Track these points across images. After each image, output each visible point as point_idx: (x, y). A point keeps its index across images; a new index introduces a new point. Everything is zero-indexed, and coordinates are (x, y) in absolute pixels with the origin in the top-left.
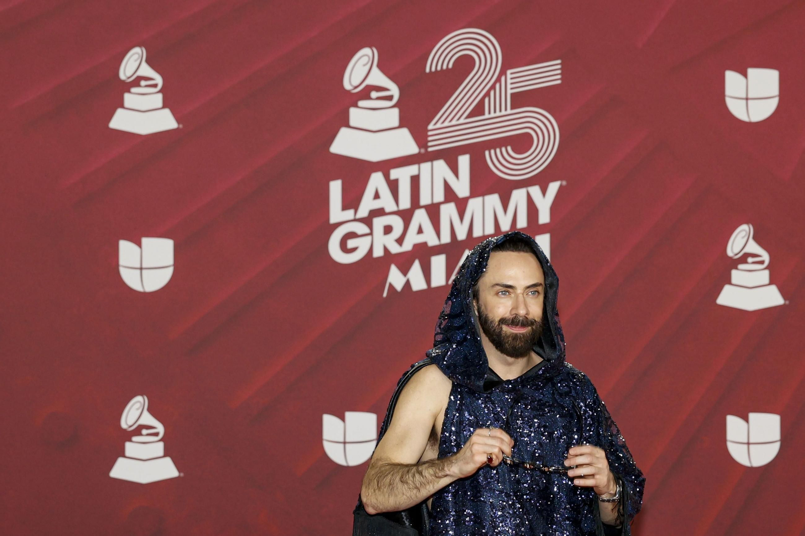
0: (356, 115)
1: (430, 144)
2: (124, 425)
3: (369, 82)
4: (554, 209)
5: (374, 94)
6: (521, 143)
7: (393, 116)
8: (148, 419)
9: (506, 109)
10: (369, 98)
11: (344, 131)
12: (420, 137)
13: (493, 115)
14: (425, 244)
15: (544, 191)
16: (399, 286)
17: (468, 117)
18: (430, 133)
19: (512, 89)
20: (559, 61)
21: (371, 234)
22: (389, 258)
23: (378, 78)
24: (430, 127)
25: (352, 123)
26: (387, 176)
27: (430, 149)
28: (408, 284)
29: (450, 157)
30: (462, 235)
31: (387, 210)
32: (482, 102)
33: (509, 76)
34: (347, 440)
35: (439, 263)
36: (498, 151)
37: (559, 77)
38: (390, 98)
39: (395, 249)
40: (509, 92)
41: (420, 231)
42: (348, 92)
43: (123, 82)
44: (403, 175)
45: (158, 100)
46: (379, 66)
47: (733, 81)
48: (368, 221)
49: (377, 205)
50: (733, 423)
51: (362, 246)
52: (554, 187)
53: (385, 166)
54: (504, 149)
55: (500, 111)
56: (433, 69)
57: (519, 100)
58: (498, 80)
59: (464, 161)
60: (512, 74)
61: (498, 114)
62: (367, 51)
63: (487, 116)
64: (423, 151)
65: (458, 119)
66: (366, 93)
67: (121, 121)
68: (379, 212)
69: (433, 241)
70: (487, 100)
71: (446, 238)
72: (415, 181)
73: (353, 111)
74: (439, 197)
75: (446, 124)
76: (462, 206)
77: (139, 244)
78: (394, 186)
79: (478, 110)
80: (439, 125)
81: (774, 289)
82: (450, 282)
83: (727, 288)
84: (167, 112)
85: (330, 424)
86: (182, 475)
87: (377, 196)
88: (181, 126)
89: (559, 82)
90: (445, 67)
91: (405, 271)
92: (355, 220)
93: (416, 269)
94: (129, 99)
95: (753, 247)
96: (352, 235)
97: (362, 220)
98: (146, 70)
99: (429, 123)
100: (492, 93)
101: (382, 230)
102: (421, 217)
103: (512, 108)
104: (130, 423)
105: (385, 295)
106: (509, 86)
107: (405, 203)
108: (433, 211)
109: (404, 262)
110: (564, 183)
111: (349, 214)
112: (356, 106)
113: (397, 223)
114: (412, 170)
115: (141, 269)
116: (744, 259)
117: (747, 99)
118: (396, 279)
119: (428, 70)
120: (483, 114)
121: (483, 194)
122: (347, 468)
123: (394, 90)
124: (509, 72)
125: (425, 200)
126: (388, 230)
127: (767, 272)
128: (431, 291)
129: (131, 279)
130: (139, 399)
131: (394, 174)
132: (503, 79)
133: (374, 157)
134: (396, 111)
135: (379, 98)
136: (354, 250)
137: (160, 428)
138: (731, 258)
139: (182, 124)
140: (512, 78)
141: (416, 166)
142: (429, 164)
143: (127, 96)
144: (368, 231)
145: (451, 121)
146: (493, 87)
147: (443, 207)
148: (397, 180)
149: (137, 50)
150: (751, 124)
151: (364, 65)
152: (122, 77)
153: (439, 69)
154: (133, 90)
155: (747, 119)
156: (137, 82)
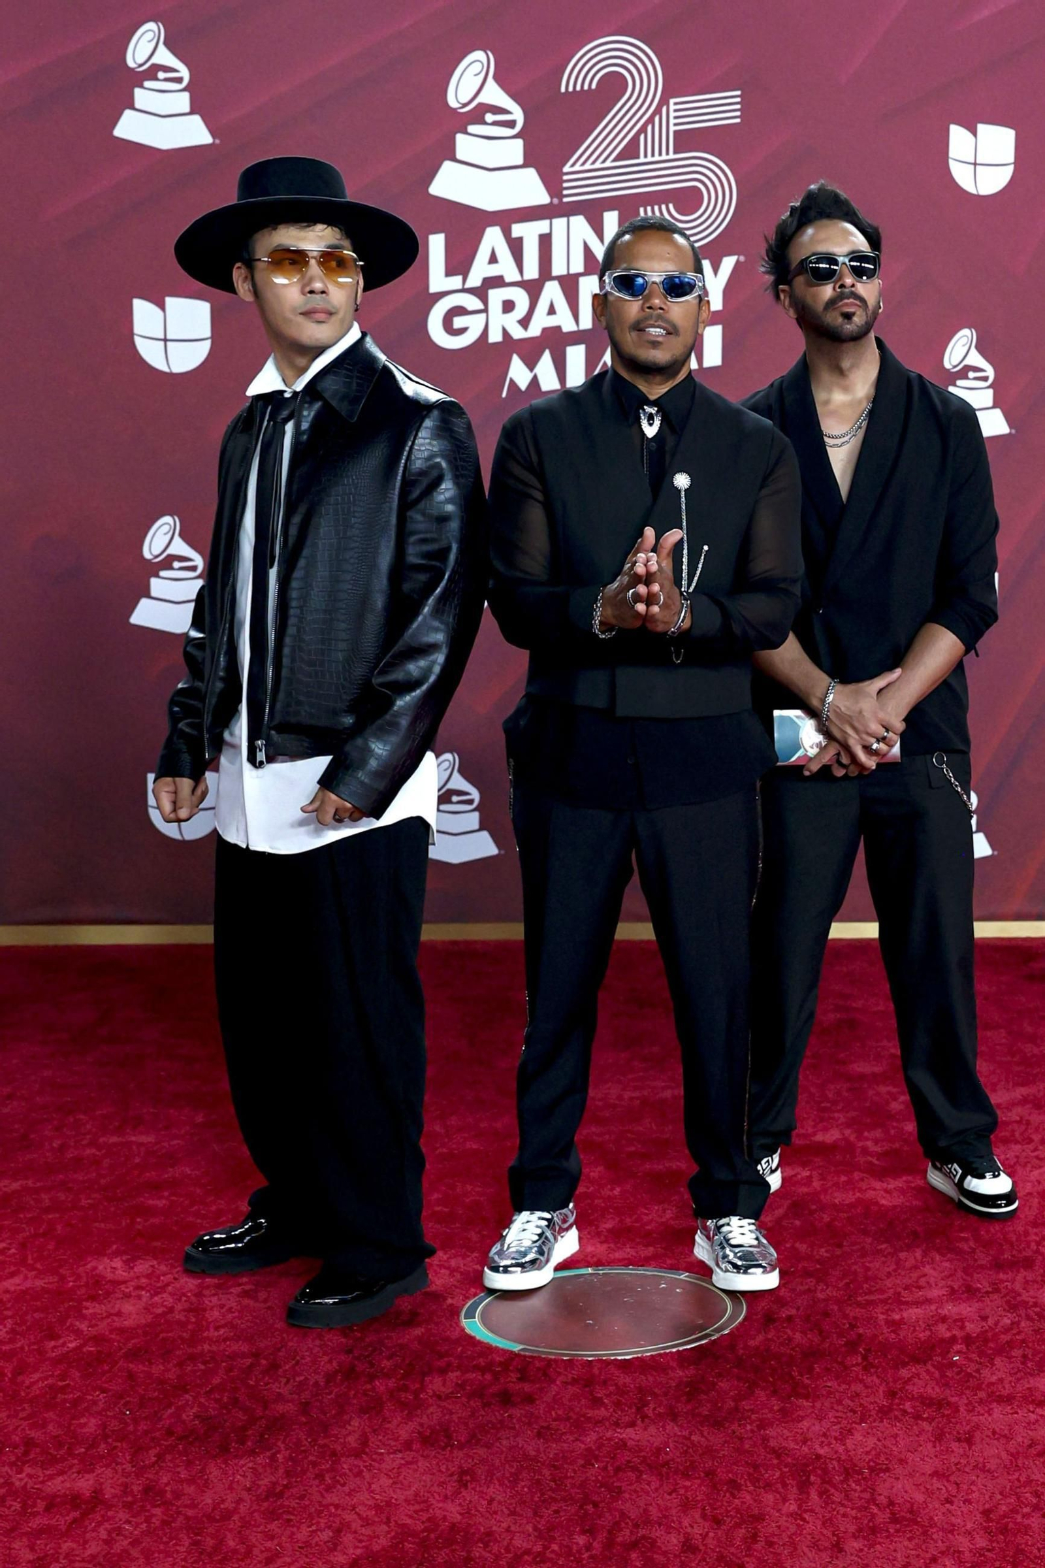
0: (465, 146)
1: (565, 192)
2: (147, 555)
3: (480, 99)
4: (729, 291)
5: (489, 117)
6: (687, 200)
7: (516, 150)
8: (180, 547)
9: (667, 153)
10: (482, 122)
11: (447, 165)
12: (553, 182)
13: (650, 159)
14: (559, 328)
15: (716, 268)
16: (523, 384)
17: (614, 160)
18: (565, 178)
19: (675, 125)
20: (738, 93)
21: (485, 310)
22: (509, 345)
23: (495, 95)
24: (566, 169)
25: (459, 156)
26: (507, 233)
27: (565, 200)
28: (535, 382)
29: (593, 212)
31: (508, 279)
32: (636, 139)
33: (672, 107)
35: (576, 355)
36: (656, 208)
37: (738, 113)
38: (512, 124)
39: (517, 333)
40: (672, 129)
41: (552, 311)
42: (454, 111)
44: (528, 232)
45: (183, 101)
46: (494, 78)
47: (959, 138)
48: (481, 292)
49: (493, 271)
51: (473, 326)
52: (729, 263)
53: (506, 219)
55: (660, 154)
56: (570, 90)
57: (686, 141)
58: (658, 111)
59: (611, 219)
60: (676, 104)
61: (657, 158)
62: (480, 55)
63: (642, 159)
64: (556, 201)
65: (604, 161)
66: (478, 114)
67: (129, 128)
68: (497, 282)
69: (568, 325)
70: (643, 136)
71: (585, 323)
72: (545, 241)
73: (461, 139)
74: (578, 266)
75: (587, 166)
77: (162, 306)
78: (516, 247)
79: (631, 151)
80: (577, 168)
81: (998, 413)
84: (197, 119)
87: (493, 259)
88: (217, 141)
89: (738, 120)
90: (586, 87)
91: (531, 364)
92: (463, 290)
93: (546, 361)
94: (142, 97)
95: (975, 359)
96: (460, 311)
97: (471, 291)
98: (165, 57)
99: (564, 164)
100: (649, 128)
101: (499, 307)
102: (552, 292)
103: (675, 152)
104: (156, 552)
105: (504, 395)
106: (672, 121)
107: (532, 271)
108: (569, 285)
109: (530, 352)
110: (742, 258)
111: (456, 282)
112: (466, 132)
113: (521, 298)
114: (542, 226)
115: (165, 341)
116: (964, 373)
117: (975, 164)
118: (519, 373)
119: (563, 90)
120: (638, 157)
123: (518, 114)
124: (672, 101)
125: (558, 269)
126: (508, 306)
127: (991, 392)
129: (151, 353)
130: (168, 519)
131: (518, 230)
132: (664, 110)
133: (491, 204)
134: (520, 142)
135: (496, 123)
136: (462, 331)
137: (198, 561)
138: (948, 371)
139: (219, 138)
140: (676, 111)
141: (547, 222)
142: (565, 219)
143: (138, 92)
144: (481, 306)
145: (594, 163)
146: (651, 120)
147: (582, 280)
148: (520, 240)
149: (152, 26)
150: (979, 197)
151: (476, 75)
152: (131, 64)
153: (578, 88)
154: (147, 84)
155: (974, 191)
156: (152, 72)
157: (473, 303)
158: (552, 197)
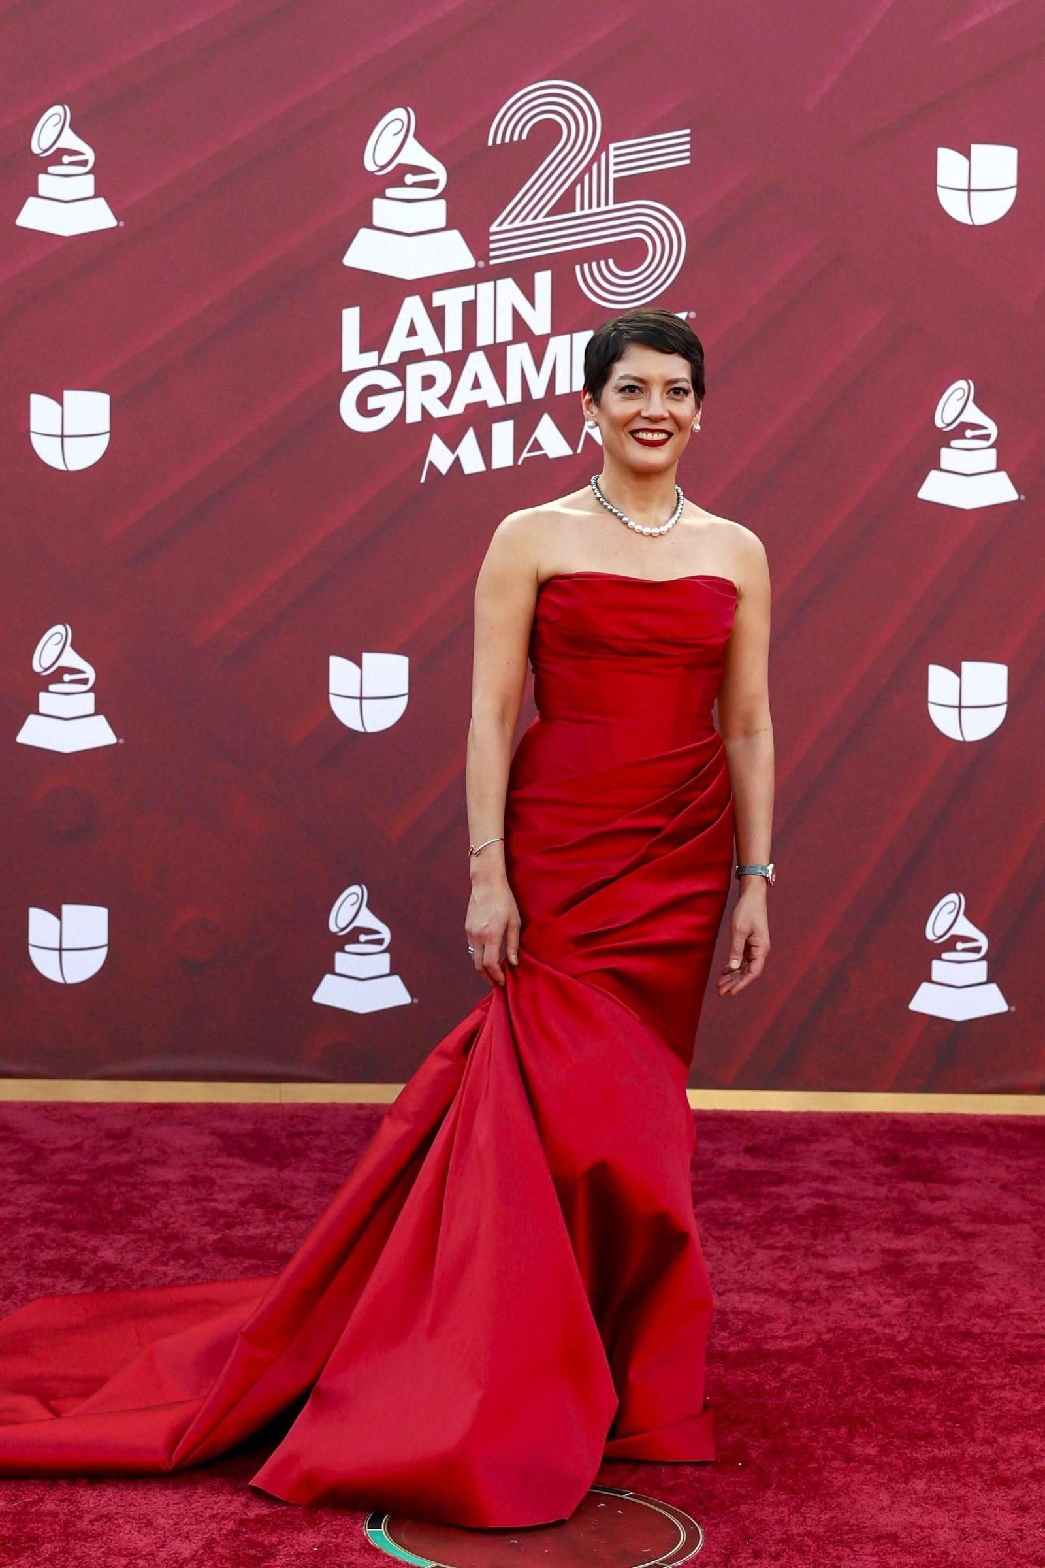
0: (382, 211)
1: (492, 254)
2: (37, 668)
3: (402, 159)
5: (409, 179)
6: (630, 254)
7: (437, 212)
8: (72, 659)
9: (607, 204)
10: (406, 185)
12: (478, 243)
13: (587, 211)
14: (484, 403)
16: (444, 467)
17: (547, 216)
18: (492, 238)
19: (616, 172)
20: (688, 131)
21: (403, 388)
22: (429, 424)
23: (415, 154)
24: (493, 229)
25: (376, 223)
26: (427, 303)
27: (492, 262)
28: (457, 463)
30: (538, 391)
31: (427, 353)
32: (571, 191)
33: (612, 153)
34: (364, 695)
35: (503, 433)
36: (594, 264)
37: (688, 154)
38: (433, 184)
39: (438, 411)
40: (612, 176)
41: (476, 385)
44: (451, 300)
45: (87, 185)
46: (416, 136)
47: (948, 162)
48: (398, 369)
49: (412, 344)
50: (939, 679)
51: (390, 406)
53: (426, 287)
54: (602, 263)
55: (599, 205)
56: (499, 141)
57: (627, 189)
58: (596, 158)
59: (543, 281)
60: (616, 149)
61: (595, 210)
62: (399, 113)
63: (578, 212)
64: (481, 264)
65: (535, 218)
66: (397, 177)
67: (32, 216)
68: (417, 356)
69: (494, 400)
70: (578, 188)
71: (514, 396)
72: (470, 309)
73: (377, 202)
74: (505, 334)
75: (517, 224)
76: (538, 347)
77: (60, 401)
78: (437, 317)
79: (566, 204)
80: (505, 226)
81: (1003, 476)
82: (520, 462)
83: (933, 475)
84: (101, 202)
85: (340, 670)
86: (121, 741)
87: (412, 332)
88: (122, 224)
89: (687, 162)
90: (516, 138)
91: (453, 444)
92: (379, 367)
93: (470, 441)
94: (45, 183)
95: (973, 414)
96: (375, 390)
97: (388, 368)
98: (70, 140)
99: (492, 223)
100: (586, 177)
101: (418, 383)
102: (477, 363)
103: (615, 202)
104: (46, 664)
105: (422, 480)
106: (612, 168)
107: (454, 342)
108: (496, 356)
109: (452, 432)
110: (693, 315)
111: (371, 358)
112: (384, 197)
113: (442, 373)
114: (465, 293)
115: (62, 436)
116: (960, 431)
117: (969, 190)
118: (439, 455)
119: (490, 143)
120: (574, 210)
121: (571, 331)
122: (366, 735)
123: (440, 173)
124: (612, 146)
125: (484, 337)
126: (428, 382)
127: (993, 452)
128: (490, 475)
129: (47, 451)
130: (59, 628)
131: (439, 298)
132: (603, 156)
133: (410, 272)
134: (442, 203)
135: (416, 185)
136: (378, 411)
137: (90, 673)
138: (940, 429)
139: (123, 220)
140: (616, 156)
141: (472, 287)
142: (492, 283)
143: (42, 178)
144: (398, 384)
145: (524, 220)
146: (588, 169)
147: (510, 349)
148: (442, 308)
149: (58, 109)
150: (974, 228)
151: (395, 135)
152: (36, 149)
153: (507, 140)
154: (51, 169)
155: (968, 221)
156: (57, 157)
157: (388, 380)
158: (477, 260)
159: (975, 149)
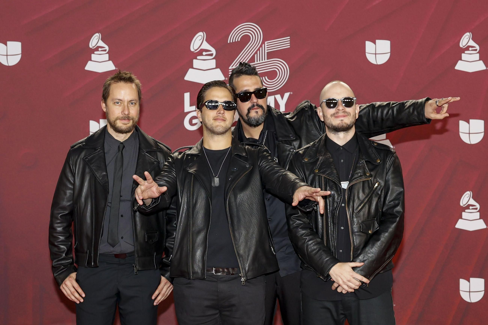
0: (196, 63)
3: (201, 48)
4: (287, 105)
5: (204, 53)
6: (272, 75)
7: (213, 63)
9: (265, 60)
10: (203, 55)
11: (191, 70)
12: (225, 73)
13: (259, 62)
15: (282, 97)
18: (230, 71)
19: (267, 50)
20: (289, 37)
23: (206, 46)
24: (230, 68)
25: (194, 67)
32: (254, 56)
33: (266, 44)
37: (289, 44)
38: (211, 55)
40: (266, 51)
42: (193, 52)
43: (91, 49)
45: (106, 57)
46: (206, 40)
47: (369, 45)
51: (198, 123)
52: (287, 95)
55: (262, 60)
56: (231, 42)
57: (270, 55)
58: (261, 46)
60: (267, 43)
61: (261, 62)
62: (201, 33)
63: (256, 63)
64: (227, 79)
66: (200, 53)
67: (90, 67)
70: (256, 55)
73: (195, 61)
77: (99, 122)
79: (252, 60)
80: (234, 67)
81: (388, 141)
84: (111, 62)
89: (289, 47)
90: (236, 40)
92: (196, 111)
94: (94, 57)
96: (195, 118)
98: (101, 44)
100: (258, 52)
103: (267, 59)
106: (266, 49)
110: (292, 93)
111: (193, 108)
112: (197, 59)
117: (376, 54)
119: (229, 42)
123: (214, 51)
124: (266, 42)
127: (385, 134)
132: (263, 45)
134: (214, 61)
135: (206, 55)
136: (195, 124)
139: (117, 67)
140: (267, 45)
143: (93, 55)
146: (259, 49)
149: (97, 34)
150: (377, 65)
151: (200, 40)
152: (91, 47)
153: (234, 41)
154: (95, 52)
155: (375, 63)
156: (97, 49)
158: (225, 78)
159: (377, 41)
